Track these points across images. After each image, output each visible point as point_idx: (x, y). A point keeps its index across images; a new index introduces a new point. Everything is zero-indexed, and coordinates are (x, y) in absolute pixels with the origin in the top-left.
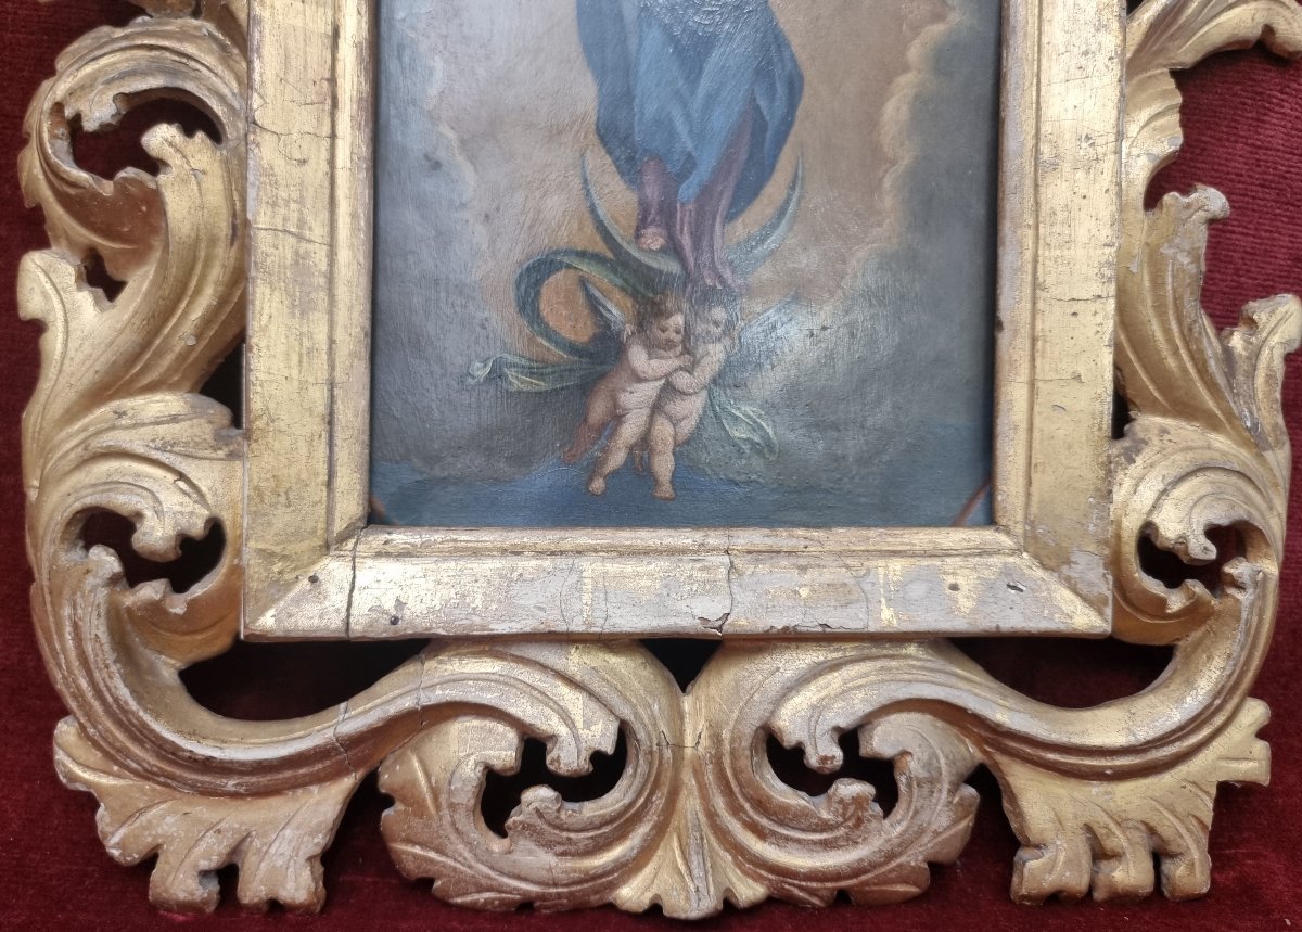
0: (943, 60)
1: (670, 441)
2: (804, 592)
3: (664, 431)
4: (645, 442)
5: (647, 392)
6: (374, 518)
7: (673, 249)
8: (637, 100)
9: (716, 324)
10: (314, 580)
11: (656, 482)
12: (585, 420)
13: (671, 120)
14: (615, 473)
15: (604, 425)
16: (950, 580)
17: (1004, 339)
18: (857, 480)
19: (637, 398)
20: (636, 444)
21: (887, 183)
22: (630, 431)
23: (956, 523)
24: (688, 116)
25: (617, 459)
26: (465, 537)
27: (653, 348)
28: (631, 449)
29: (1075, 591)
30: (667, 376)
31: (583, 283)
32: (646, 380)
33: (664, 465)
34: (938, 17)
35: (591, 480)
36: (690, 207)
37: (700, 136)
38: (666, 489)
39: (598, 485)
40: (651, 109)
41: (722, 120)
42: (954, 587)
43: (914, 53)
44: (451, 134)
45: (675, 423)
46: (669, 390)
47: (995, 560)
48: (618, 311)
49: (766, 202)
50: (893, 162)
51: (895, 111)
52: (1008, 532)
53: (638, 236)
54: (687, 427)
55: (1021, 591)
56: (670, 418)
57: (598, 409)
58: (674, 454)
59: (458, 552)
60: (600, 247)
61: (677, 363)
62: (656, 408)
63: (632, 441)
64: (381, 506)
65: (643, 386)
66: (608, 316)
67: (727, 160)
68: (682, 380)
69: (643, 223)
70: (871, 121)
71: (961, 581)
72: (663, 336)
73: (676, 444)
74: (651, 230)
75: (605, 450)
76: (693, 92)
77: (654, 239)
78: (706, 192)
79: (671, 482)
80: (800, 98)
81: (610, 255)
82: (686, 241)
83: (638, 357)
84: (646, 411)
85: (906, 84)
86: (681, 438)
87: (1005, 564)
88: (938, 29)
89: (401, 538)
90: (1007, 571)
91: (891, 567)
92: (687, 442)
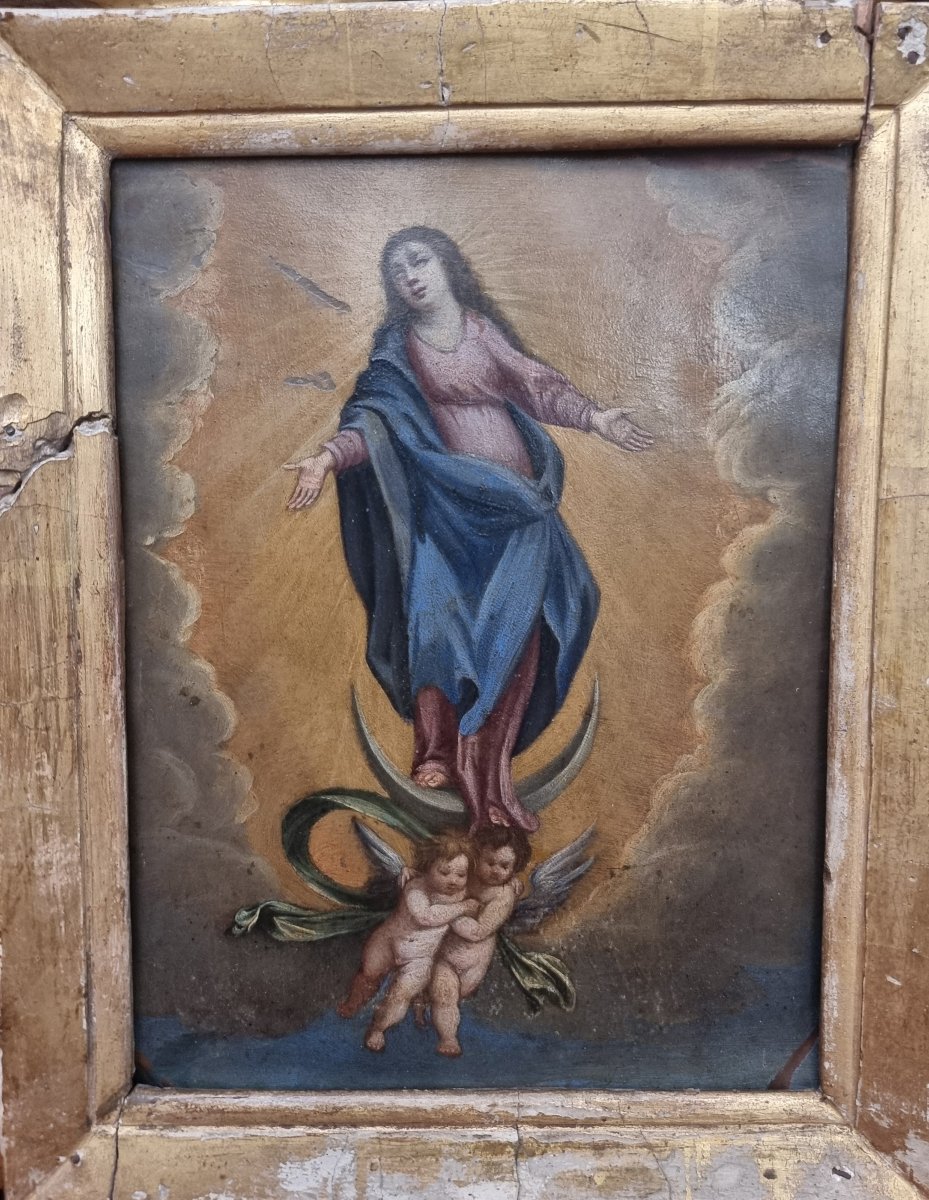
0: (767, 563)
1: (455, 994)
2: (599, 1180)
3: (447, 980)
4: (427, 994)
5: (430, 939)
6: (141, 1076)
7: (454, 785)
8: (411, 625)
9: (504, 865)
10: (76, 1160)
11: (439, 1036)
12: (361, 970)
13: (449, 646)
14: (394, 1028)
15: (382, 977)
16: (766, 1165)
17: (832, 891)
18: (665, 1031)
19: (417, 948)
20: (417, 996)
21: (698, 705)
22: (411, 981)
23: (777, 1086)
24: (468, 641)
25: (397, 1012)
26: (228, 1101)
27: (432, 891)
28: (412, 1001)
29: (910, 1179)
30: (451, 923)
31: (356, 825)
33: (448, 1018)
34: (759, 517)
35: (368, 1035)
36: (472, 739)
37: (481, 661)
38: (451, 1044)
39: (377, 1040)
40: (425, 636)
41: (507, 646)
42: (770, 1175)
43: (729, 558)
44: (209, 668)
45: (459, 971)
46: (452, 938)
47: (819, 1139)
48: (396, 855)
49: (558, 731)
50: (706, 681)
51: (708, 622)
52: (834, 1105)
53: (414, 773)
54: (474, 976)
55: (847, 1176)
56: (454, 967)
57: (375, 959)
58: (459, 1006)
59: (223, 1118)
60: (374, 786)
61: (461, 908)
62: (439, 957)
63: (413, 993)
64: (148, 1061)
65: (423, 934)
66: (384, 859)
67: (512, 686)
68: (467, 927)
69: (419, 760)
70: (677, 637)
71: (777, 1165)
72: (445, 880)
73: (461, 997)
74: (430, 766)
75: (384, 1002)
76: (474, 615)
77: (434, 774)
78: (490, 722)
79: (458, 1036)
80: (595, 616)
81: (386, 795)
82: (469, 777)
83: (417, 901)
84: (427, 961)
85: (720, 595)
86: (466, 990)
87: (831, 1144)
88: (756, 532)
89: (168, 1101)
90: (832, 1153)
91: (700, 1147)
92: (474, 993)
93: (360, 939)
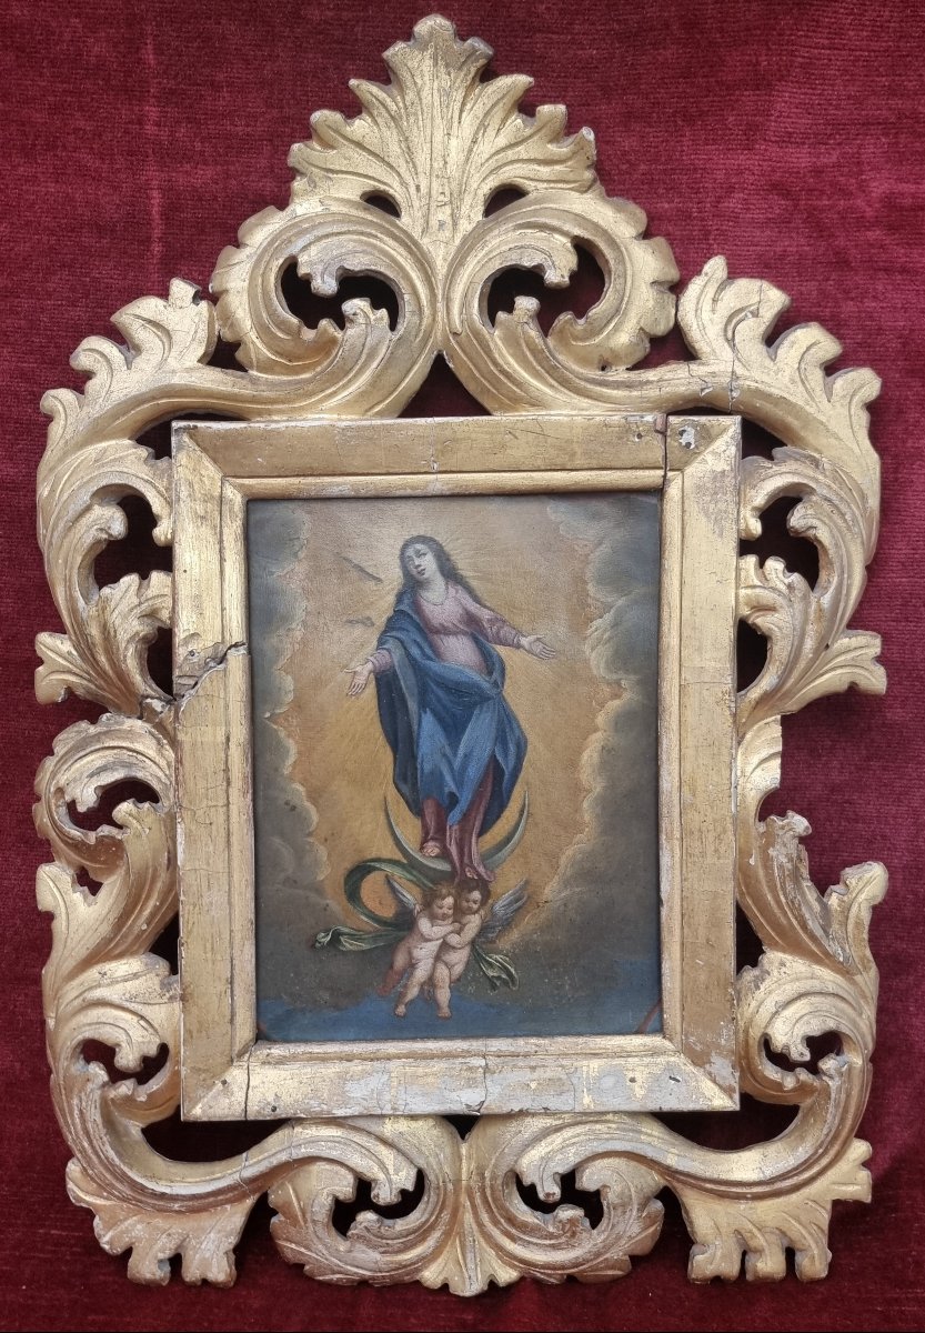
0: (622, 721)
1: (447, 980)
2: (533, 1085)
3: (443, 973)
4: (431, 982)
5: (433, 947)
6: (261, 1036)
7: (444, 855)
8: (419, 760)
9: (475, 902)
10: (224, 1082)
11: (438, 1007)
12: (391, 967)
13: (441, 774)
14: (412, 1001)
15: (405, 970)
16: (630, 1075)
17: (664, 911)
18: (572, 1000)
19: (424, 953)
20: (425, 982)
21: (585, 805)
22: (421, 973)
23: (639, 1032)
24: (452, 769)
25: (413, 992)
26: (316, 1049)
27: (433, 918)
28: (422, 985)
29: (714, 1082)
30: (444, 937)
31: (388, 880)
32: (430, 940)
33: (444, 996)
34: (616, 696)
35: (397, 1006)
36: (455, 827)
37: (460, 783)
38: (445, 1011)
39: (401, 1009)
40: (427, 767)
41: (474, 772)
42: (633, 1080)
43: (601, 719)
44: (301, 789)
45: (449, 966)
46: (445, 946)
47: (661, 1060)
48: (411, 897)
49: (505, 821)
50: (589, 791)
51: (590, 756)
52: (671, 1040)
53: (422, 848)
54: (459, 969)
55: (678, 1081)
56: (446, 964)
57: (400, 960)
58: (450, 987)
59: (312, 1058)
60: (398, 856)
61: (450, 928)
62: (438, 958)
63: (422, 980)
64: (264, 1027)
65: (429, 944)
66: (404, 899)
67: (478, 795)
68: (454, 940)
69: (425, 841)
70: (573, 764)
71: (638, 1076)
72: (440, 911)
73: (451, 982)
74: (431, 844)
75: (406, 986)
76: (455, 755)
77: (433, 848)
78: (466, 816)
79: (449, 1007)
80: (525, 754)
81: (405, 862)
82: (453, 850)
83: (424, 925)
84: (431, 961)
85: (596, 741)
86: (453, 978)
87: (668, 1063)
88: (614, 705)
89: (278, 1050)
90: (669, 1067)
91: (591, 1066)
92: (458, 980)
93: (391, 948)
